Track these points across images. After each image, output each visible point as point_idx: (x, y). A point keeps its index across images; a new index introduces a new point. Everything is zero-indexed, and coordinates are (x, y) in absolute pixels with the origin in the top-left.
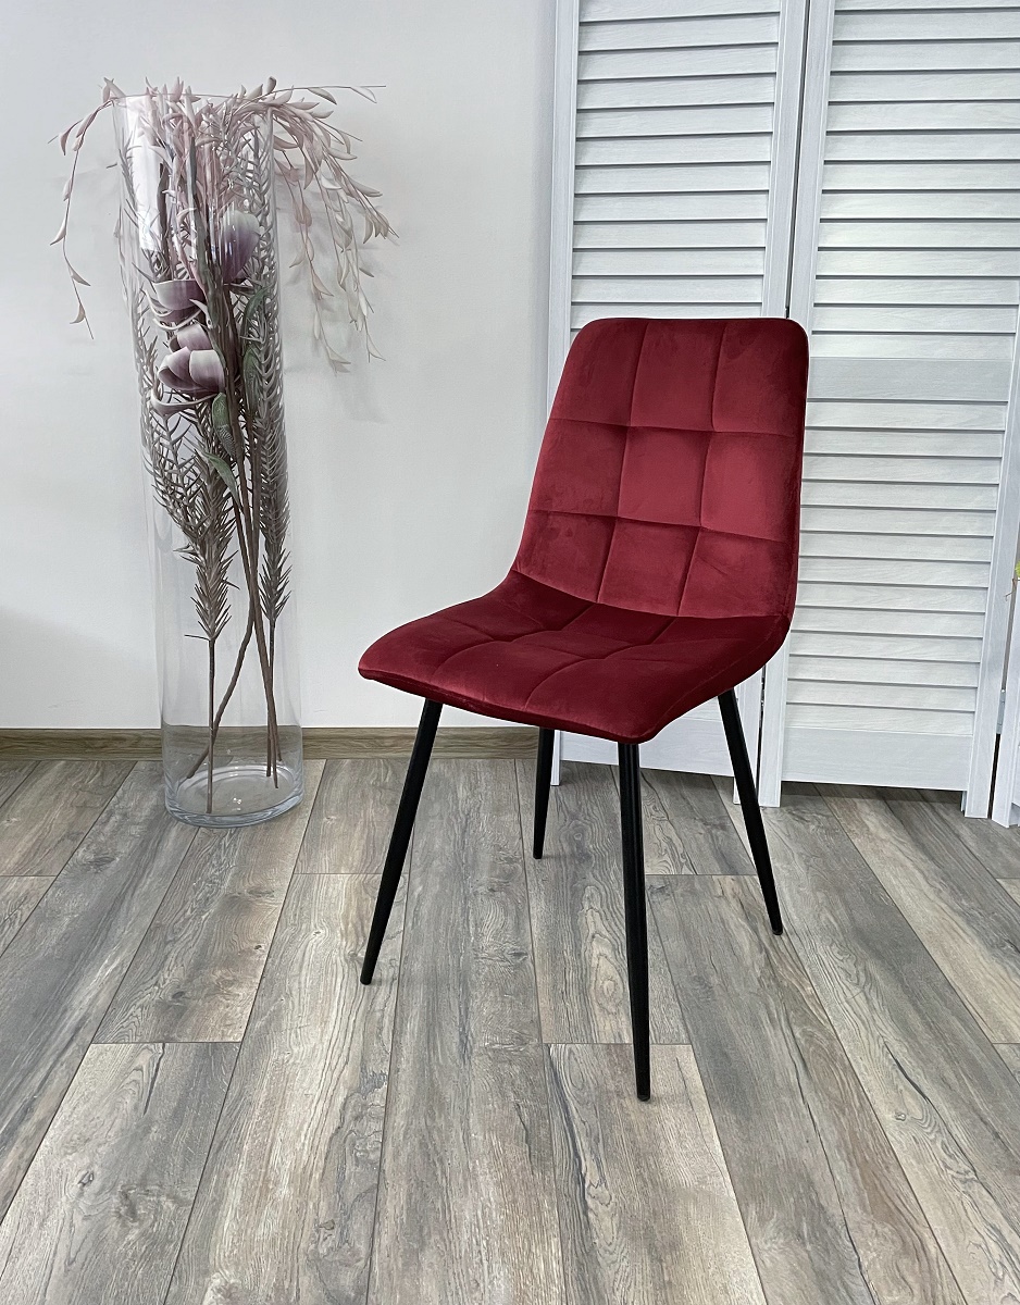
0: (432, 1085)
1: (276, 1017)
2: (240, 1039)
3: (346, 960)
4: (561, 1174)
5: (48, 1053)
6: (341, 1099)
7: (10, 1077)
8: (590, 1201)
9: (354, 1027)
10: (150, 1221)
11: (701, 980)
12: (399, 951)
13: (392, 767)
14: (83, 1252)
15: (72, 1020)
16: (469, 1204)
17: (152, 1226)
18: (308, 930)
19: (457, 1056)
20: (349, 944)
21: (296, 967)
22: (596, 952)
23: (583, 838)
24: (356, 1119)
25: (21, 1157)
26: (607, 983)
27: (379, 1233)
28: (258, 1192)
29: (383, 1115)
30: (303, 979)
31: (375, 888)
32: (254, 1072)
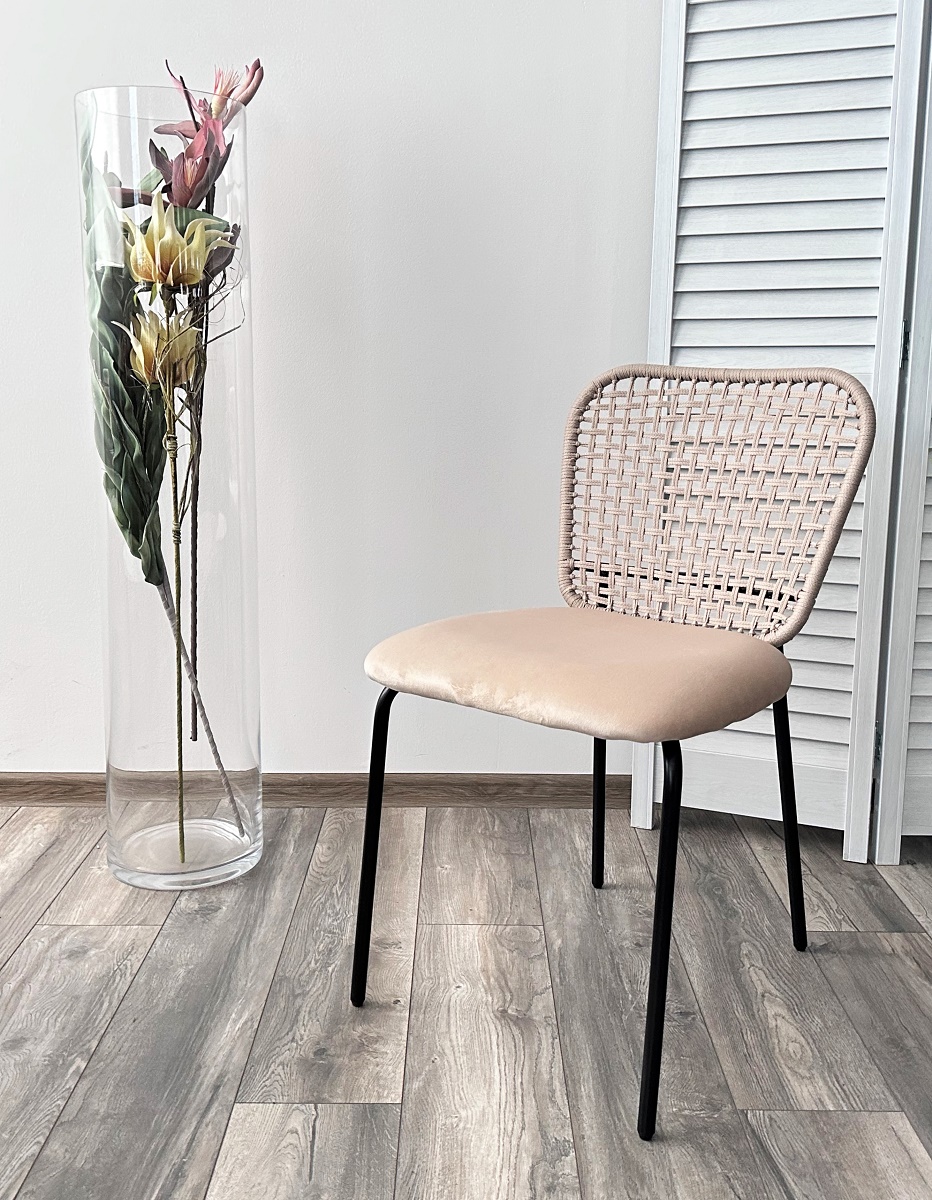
0: (624, 1152)
1: (433, 1079)
2: (399, 1101)
3: (496, 1017)
5: (191, 1112)
6: (526, 1169)
7: (151, 1140)
9: (523, 1089)
11: (895, 1042)
12: (552, 1008)
13: (498, 815)
15: (209, 1077)
18: (447, 984)
20: (496, 1000)
21: (443, 1024)
22: (771, 1012)
23: (723, 891)
24: (550, 1189)
26: (790, 1044)
29: (578, 1185)
30: (453, 1036)
31: (510, 940)
32: (422, 1136)
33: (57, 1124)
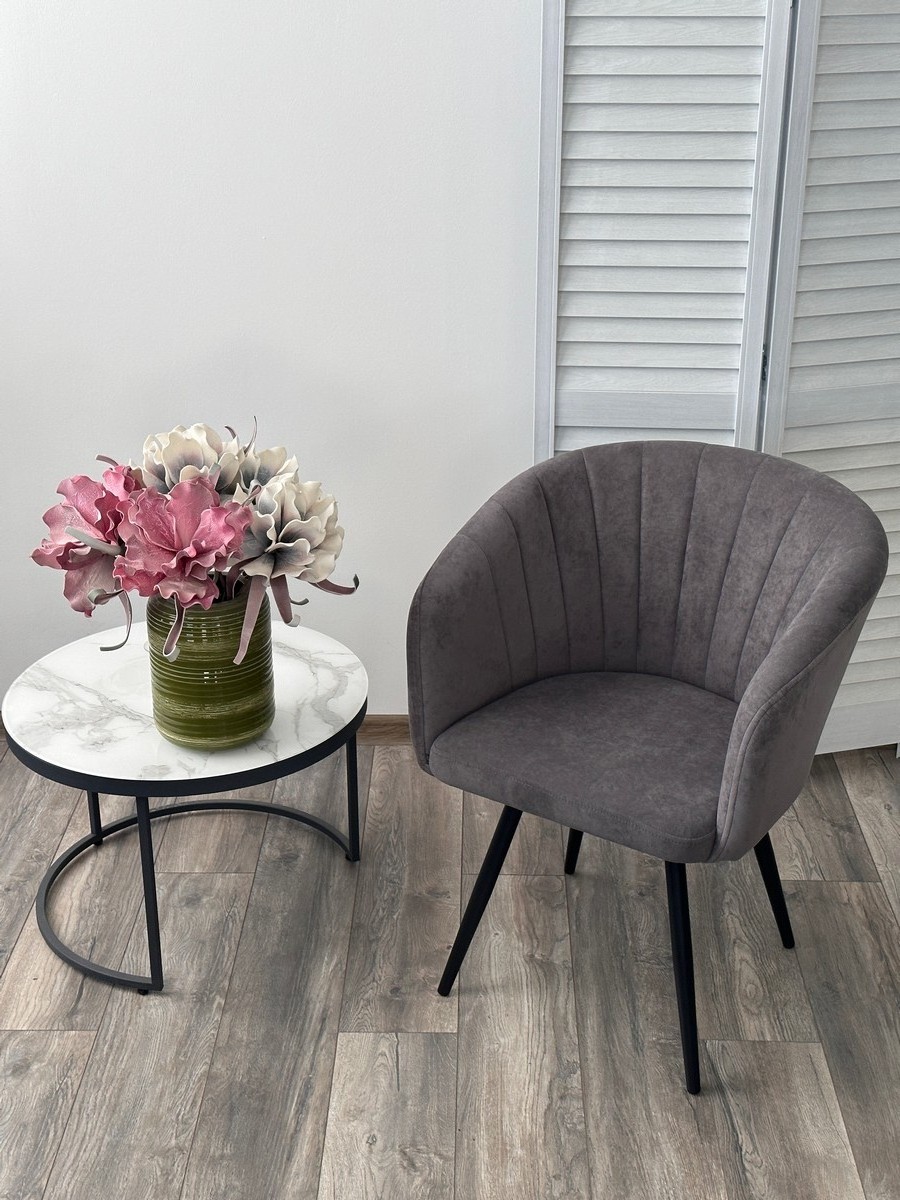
0: (616, 1072)
1: (480, 1012)
2: (455, 1031)
3: (526, 961)
4: (723, 1145)
5: (308, 1039)
6: (546, 1083)
7: (285, 1059)
8: (745, 1163)
9: (545, 1023)
10: (427, 1172)
11: (829, 986)
12: (569, 953)
14: (386, 1192)
15: (316, 1009)
16: (658, 1164)
17: (430, 1174)
18: (488, 932)
19: (632, 1049)
20: (526, 946)
22: (737, 962)
24: (562, 1098)
25: (317, 1123)
26: (749, 986)
27: (596, 1187)
28: (499, 1152)
29: (581, 1095)
30: (494, 977)
31: (538, 891)
32: (473, 1058)
33: (215, 1049)
